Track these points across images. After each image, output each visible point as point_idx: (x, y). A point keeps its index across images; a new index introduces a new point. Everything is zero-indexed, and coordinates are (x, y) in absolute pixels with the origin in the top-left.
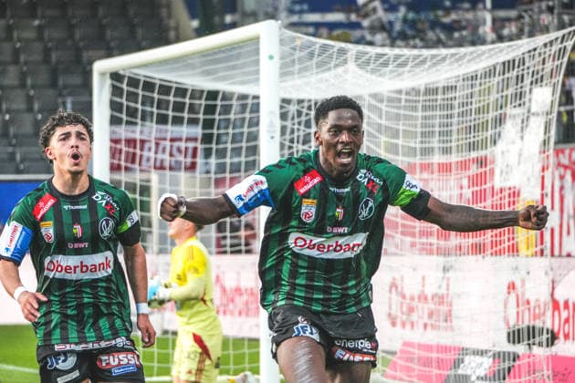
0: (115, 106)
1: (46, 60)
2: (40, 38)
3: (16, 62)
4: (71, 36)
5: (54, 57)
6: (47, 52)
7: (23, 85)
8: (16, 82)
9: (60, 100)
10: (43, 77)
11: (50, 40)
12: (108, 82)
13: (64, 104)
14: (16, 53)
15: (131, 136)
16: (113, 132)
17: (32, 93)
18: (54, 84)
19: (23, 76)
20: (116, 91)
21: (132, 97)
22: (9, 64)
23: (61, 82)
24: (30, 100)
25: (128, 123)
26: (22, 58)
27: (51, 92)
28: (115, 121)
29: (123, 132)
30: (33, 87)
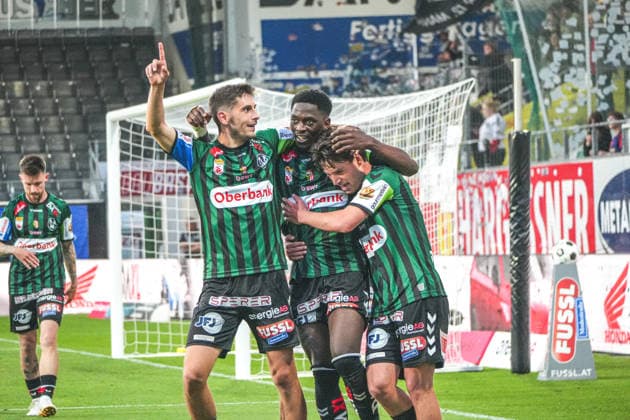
0: (124, 147)
1: (79, 113)
2: (74, 95)
3: (56, 113)
4: (98, 93)
5: (85, 109)
6: (79, 105)
7: (61, 132)
8: (56, 129)
9: (90, 142)
10: (77, 124)
11: (81, 96)
12: (118, 128)
13: (93, 145)
14: (56, 106)
15: (136, 169)
16: (122, 166)
17: (68, 137)
18: (85, 130)
19: (61, 125)
20: (124, 135)
21: (137, 139)
22: (49, 115)
23: (90, 128)
24: (67, 143)
25: (134, 159)
26: (60, 110)
27: (82, 136)
28: (123, 158)
29: (130, 166)
30: (69, 133)
